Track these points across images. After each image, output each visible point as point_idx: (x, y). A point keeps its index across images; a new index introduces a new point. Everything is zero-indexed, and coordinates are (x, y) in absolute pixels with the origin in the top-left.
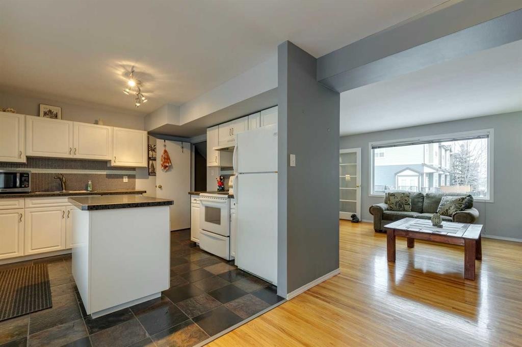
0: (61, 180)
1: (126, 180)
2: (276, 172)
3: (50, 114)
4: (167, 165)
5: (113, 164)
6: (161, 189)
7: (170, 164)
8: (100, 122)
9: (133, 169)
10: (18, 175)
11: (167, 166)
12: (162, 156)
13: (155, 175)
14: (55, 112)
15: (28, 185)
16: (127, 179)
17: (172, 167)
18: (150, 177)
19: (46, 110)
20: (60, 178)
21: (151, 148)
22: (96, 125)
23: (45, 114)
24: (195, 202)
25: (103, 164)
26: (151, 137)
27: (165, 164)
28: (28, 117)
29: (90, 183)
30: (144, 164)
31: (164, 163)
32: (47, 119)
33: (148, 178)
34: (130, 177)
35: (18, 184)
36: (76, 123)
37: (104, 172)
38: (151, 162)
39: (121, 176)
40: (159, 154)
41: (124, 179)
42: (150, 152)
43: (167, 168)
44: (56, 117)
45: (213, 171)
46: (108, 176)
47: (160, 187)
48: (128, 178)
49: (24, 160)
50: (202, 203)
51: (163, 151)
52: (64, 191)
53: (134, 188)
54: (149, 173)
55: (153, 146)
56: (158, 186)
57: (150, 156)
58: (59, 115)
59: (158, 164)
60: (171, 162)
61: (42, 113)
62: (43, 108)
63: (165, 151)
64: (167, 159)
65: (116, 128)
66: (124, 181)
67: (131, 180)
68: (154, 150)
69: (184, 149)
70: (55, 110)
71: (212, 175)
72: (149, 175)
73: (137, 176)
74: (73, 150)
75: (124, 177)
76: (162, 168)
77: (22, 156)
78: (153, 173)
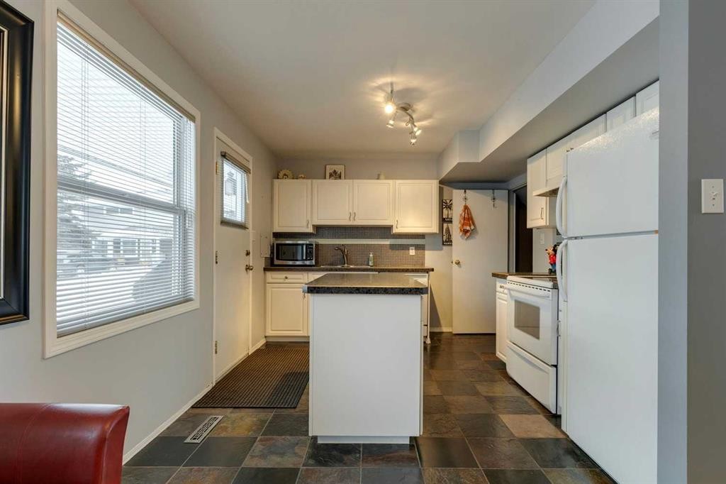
0: (343, 252)
1: (412, 252)
2: (656, 232)
3: (336, 175)
4: (468, 228)
5: (395, 231)
6: (460, 267)
7: (472, 227)
8: (382, 177)
9: (422, 236)
10: (305, 247)
11: (468, 231)
12: (461, 215)
13: (451, 245)
14: (339, 173)
15: (312, 257)
16: (414, 251)
17: (477, 232)
18: (444, 247)
19: (332, 171)
20: (340, 249)
21: (444, 205)
22: (378, 181)
23: (331, 175)
24: (502, 290)
25: (385, 231)
26: (446, 188)
27: (465, 227)
28: (314, 181)
29: (371, 255)
30: (434, 228)
31: (463, 225)
32: (333, 181)
33: (441, 249)
34: (420, 248)
35: (304, 258)
36: (356, 181)
37: (387, 242)
38: (445, 225)
39: (406, 247)
40: (457, 213)
41: (411, 251)
42: (444, 210)
43: (468, 234)
44: (340, 177)
45: (542, 236)
46: (392, 247)
47: (458, 263)
48: (415, 249)
49: (310, 230)
50: (510, 293)
51: (462, 208)
52: (346, 265)
53: (423, 264)
54: (443, 242)
55: (448, 201)
56: (454, 262)
57: (444, 217)
58: (343, 176)
59: (455, 228)
60: (474, 224)
61: (328, 175)
62: (330, 169)
63: (466, 208)
64: (468, 219)
65: (398, 182)
66: (411, 254)
67: (419, 252)
68: (450, 207)
69: (497, 201)
70: (340, 169)
71: (543, 242)
72: (443, 244)
73: (426, 247)
74: (353, 215)
75: (411, 248)
76: (461, 234)
77: (309, 226)
78: (448, 242)
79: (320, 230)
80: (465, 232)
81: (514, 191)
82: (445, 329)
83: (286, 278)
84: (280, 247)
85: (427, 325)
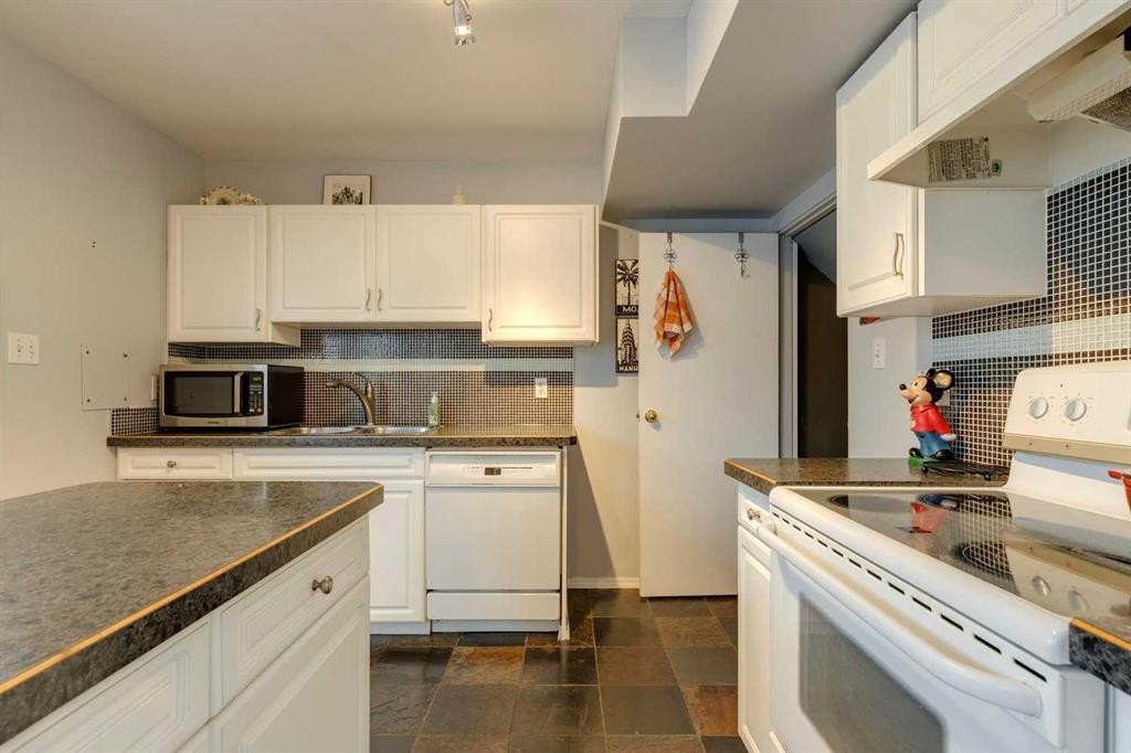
0: (361, 392)
1: (541, 390)
3: (345, 197)
4: (675, 328)
5: (486, 337)
6: (658, 427)
7: (687, 327)
9: (564, 351)
10: (237, 378)
11: (675, 337)
12: (659, 296)
13: (637, 372)
14: (357, 194)
15: (262, 408)
16: (545, 387)
17: (700, 340)
18: (622, 379)
19: (339, 191)
21: (616, 272)
22: (448, 208)
23: (336, 200)
24: (753, 524)
25: (464, 339)
26: (624, 232)
27: (668, 327)
28: (273, 207)
29: (434, 400)
30: (586, 330)
31: (663, 321)
33: (614, 384)
34: (561, 380)
35: (237, 409)
37: (480, 366)
38: (622, 323)
39: (526, 379)
40: (648, 294)
41: (537, 388)
42: (620, 285)
43: (678, 344)
44: (360, 201)
46: (493, 379)
47: (653, 419)
48: (549, 383)
49: (267, 335)
51: (662, 279)
52: (371, 426)
54: (618, 365)
55: (629, 264)
56: (642, 416)
57: (620, 302)
58: (366, 198)
59: (645, 330)
60: (690, 317)
61: (328, 197)
62: (333, 185)
63: (672, 278)
64: (676, 305)
65: (495, 209)
66: (538, 396)
67: (560, 390)
68: (632, 279)
69: (751, 262)
70: (359, 184)
72: (618, 371)
73: (576, 379)
74: (375, 297)
75: (537, 380)
76: (659, 343)
77: (262, 324)
78: (629, 365)
79: (311, 337)
80: (668, 338)
81: (794, 237)
82: (623, 582)
83: (171, 465)
84: (179, 380)
85: (560, 591)
